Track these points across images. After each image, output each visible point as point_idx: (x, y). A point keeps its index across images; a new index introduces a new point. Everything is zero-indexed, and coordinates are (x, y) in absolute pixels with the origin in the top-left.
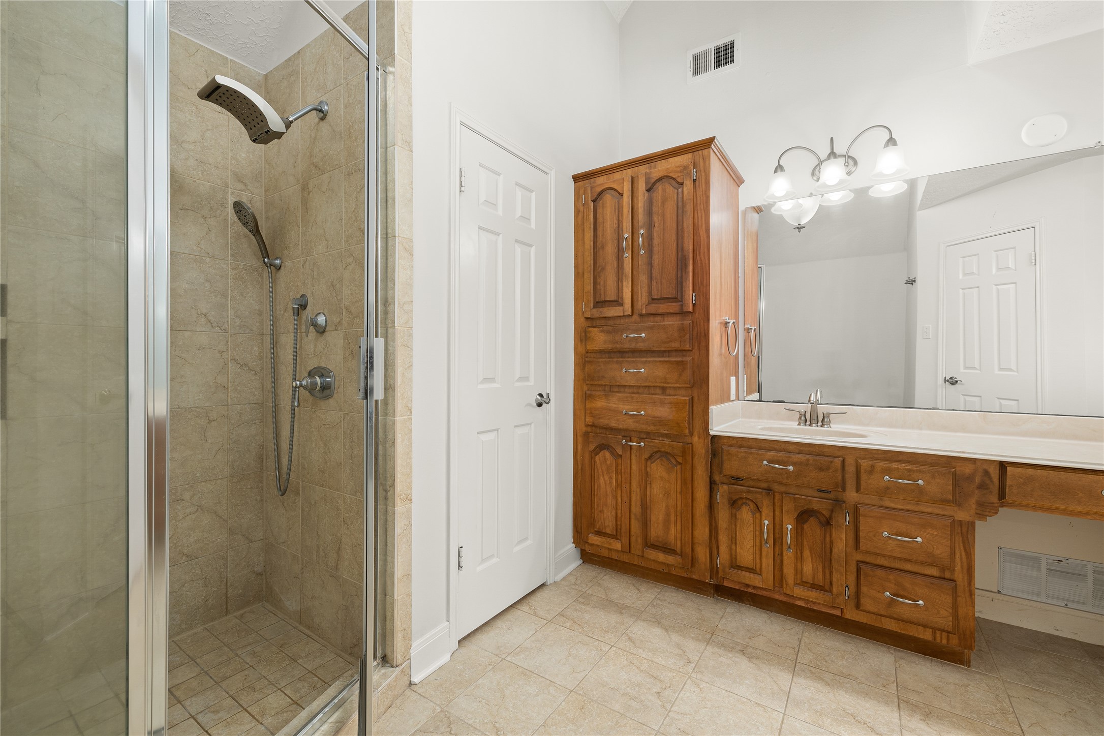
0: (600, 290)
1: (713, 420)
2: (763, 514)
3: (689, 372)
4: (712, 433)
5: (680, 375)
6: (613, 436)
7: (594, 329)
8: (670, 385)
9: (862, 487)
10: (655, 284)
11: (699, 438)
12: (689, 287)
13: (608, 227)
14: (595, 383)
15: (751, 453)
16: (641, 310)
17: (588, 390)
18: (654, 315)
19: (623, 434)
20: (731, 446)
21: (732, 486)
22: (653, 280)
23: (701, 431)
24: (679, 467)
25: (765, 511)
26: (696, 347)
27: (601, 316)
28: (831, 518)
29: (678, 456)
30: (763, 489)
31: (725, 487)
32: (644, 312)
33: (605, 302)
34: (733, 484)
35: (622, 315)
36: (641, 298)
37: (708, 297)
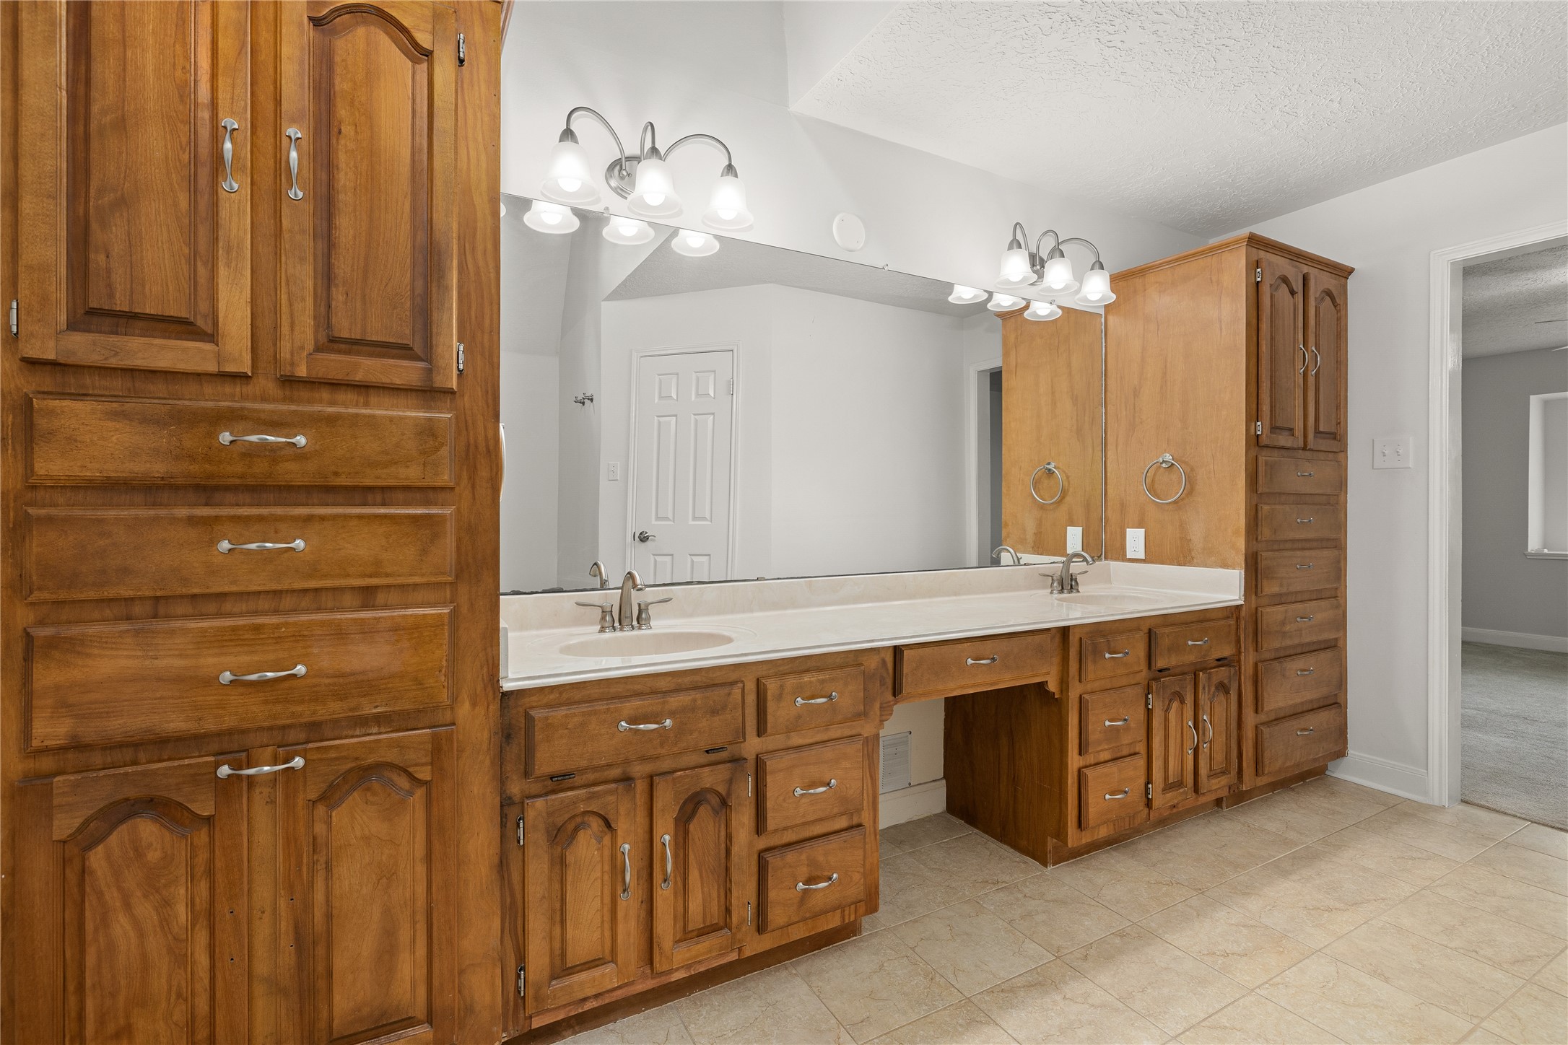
0: (109, 271)
1: (507, 655)
2: (620, 833)
3: (449, 542)
4: (507, 686)
5: (424, 552)
6: (176, 763)
7: (78, 406)
8: (390, 581)
9: (769, 725)
10: (341, 298)
11: (474, 705)
12: (450, 326)
13: (150, 68)
14: (82, 596)
15: (595, 713)
16: (292, 364)
17: (41, 623)
18: (334, 385)
19: (215, 747)
20: (549, 706)
21: (553, 797)
22: (337, 286)
23: (479, 687)
24: (420, 793)
25: (622, 826)
26: (465, 481)
27: (113, 362)
28: (729, 794)
29: (417, 765)
30: (616, 781)
31: (539, 803)
32: (302, 371)
33: (132, 317)
34: (554, 792)
35: (212, 368)
36: (292, 330)
37: (496, 360)
